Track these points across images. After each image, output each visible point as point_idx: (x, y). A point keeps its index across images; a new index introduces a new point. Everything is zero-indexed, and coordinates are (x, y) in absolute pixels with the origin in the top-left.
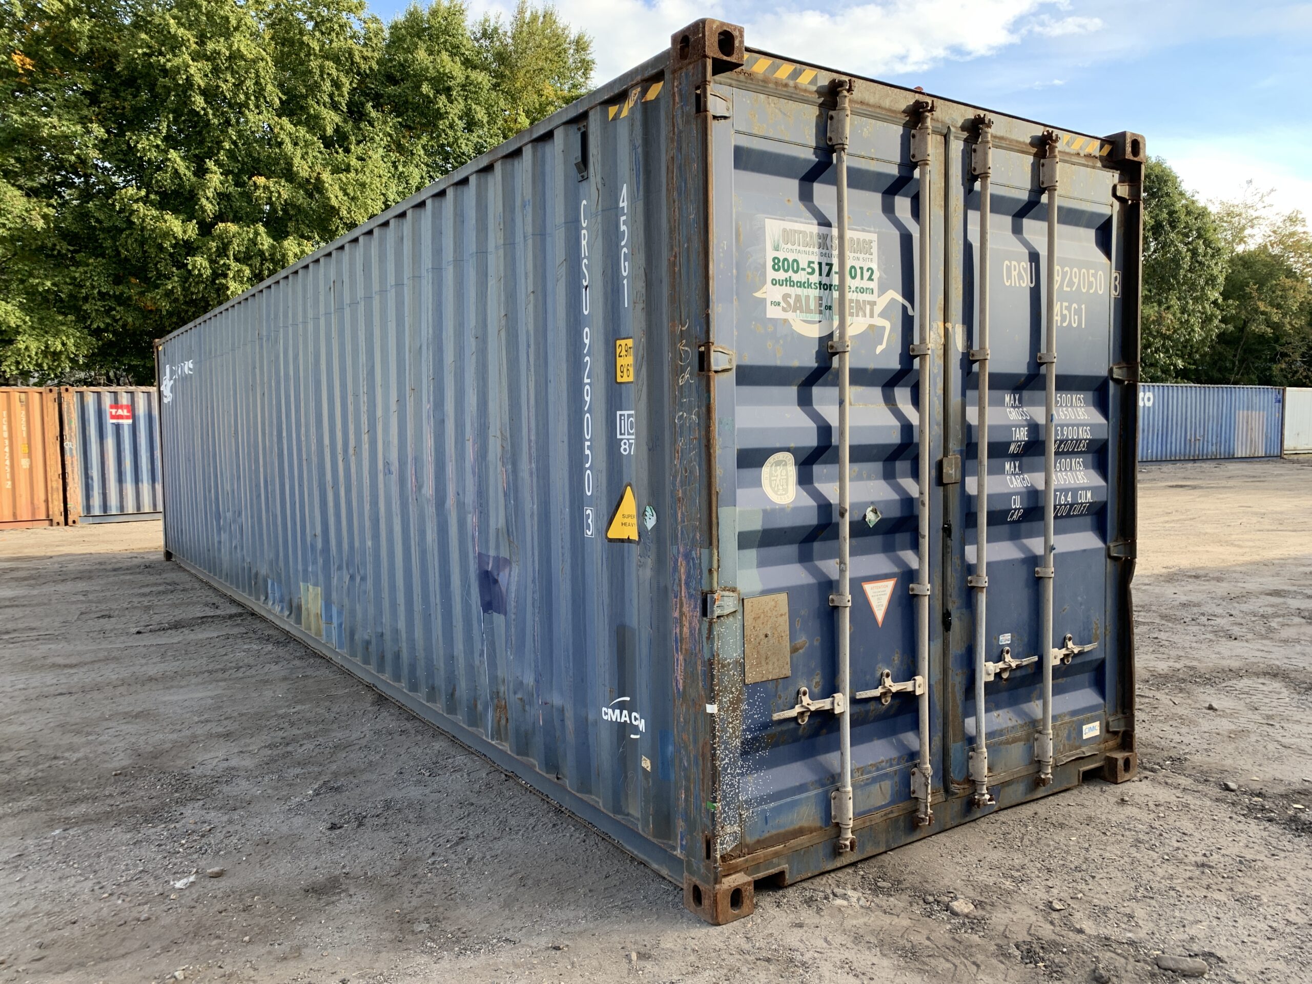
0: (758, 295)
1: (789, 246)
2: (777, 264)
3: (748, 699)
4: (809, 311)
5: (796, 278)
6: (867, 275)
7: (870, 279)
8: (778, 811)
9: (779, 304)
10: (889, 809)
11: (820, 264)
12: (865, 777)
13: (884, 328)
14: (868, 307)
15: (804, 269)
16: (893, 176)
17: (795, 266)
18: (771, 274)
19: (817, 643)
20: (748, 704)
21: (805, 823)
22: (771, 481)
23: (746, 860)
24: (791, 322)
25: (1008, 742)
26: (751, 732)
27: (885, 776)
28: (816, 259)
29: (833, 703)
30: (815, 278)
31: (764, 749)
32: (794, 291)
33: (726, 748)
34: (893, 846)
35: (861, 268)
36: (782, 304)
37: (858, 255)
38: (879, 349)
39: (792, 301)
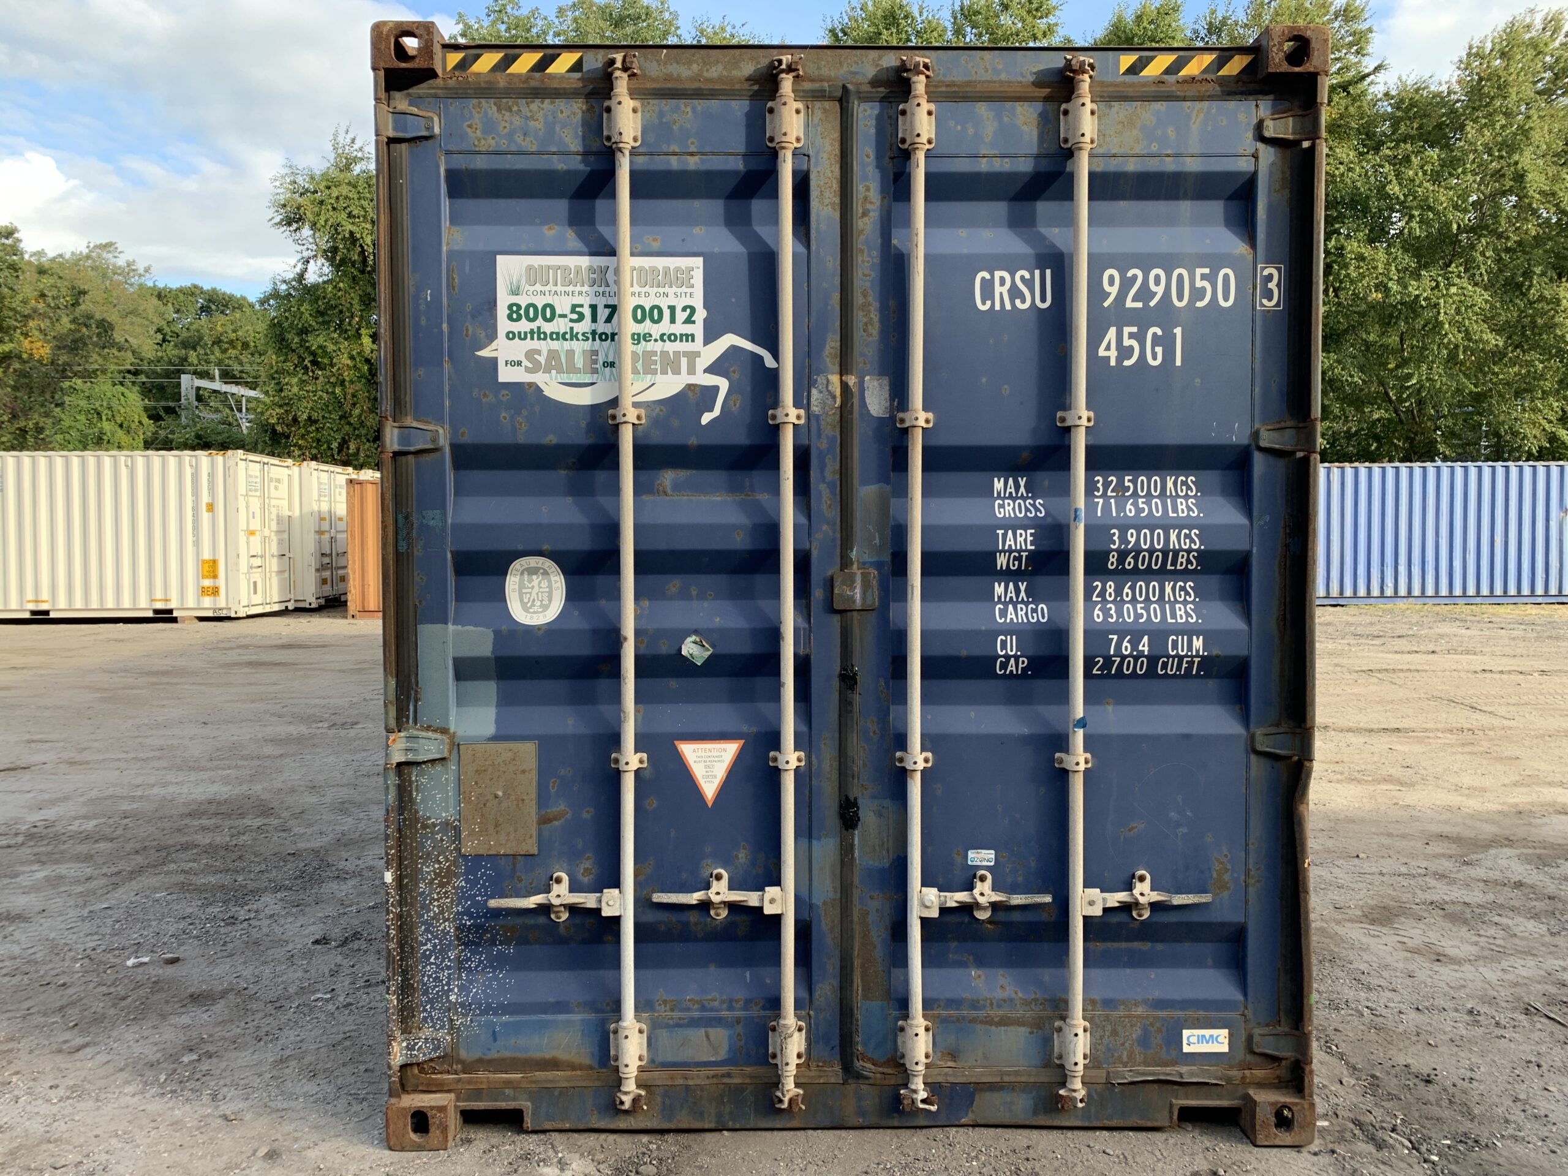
0: (484, 353)
1: (538, 287)
2: (515, 312)
3: (467, 873)
4: (575, 370)
5: (548, 328)
6: (681, 316)
7: (689, 321)
8: (516, 1028)
9: (519, 363)
10: (724, 1070)
11: (594, 308)
12: (677, 1014)
13: (716, 389)
14: (684, 361)
15: (564, 316)
16: (736, 173)
17: (549, 313)
18: (504, 325)
19: (587, 814)
20: (467, 881)
21: (562, 1055)
22: (521, 595)
23: (459, 1080)
24: (542, 386)
25: (989, 1022)
26: (471, 917)
27: (719, 1022)
28: (586, 301)
29: (600, 901)
30: (585, 326)
31: (506, 942)
32: (544, 346)
33: (427, 931)
34: (730, 1125)
35: (672, 309)
36: (525, 363)
37: (667, 289)
38: (706, 418)
39: (542, 359)
